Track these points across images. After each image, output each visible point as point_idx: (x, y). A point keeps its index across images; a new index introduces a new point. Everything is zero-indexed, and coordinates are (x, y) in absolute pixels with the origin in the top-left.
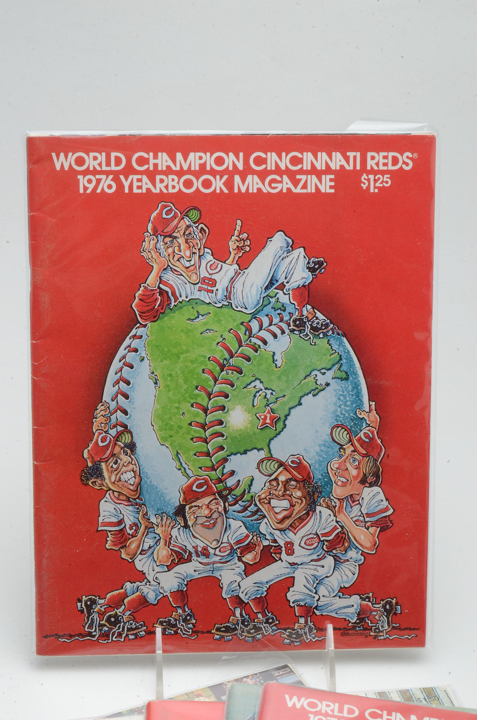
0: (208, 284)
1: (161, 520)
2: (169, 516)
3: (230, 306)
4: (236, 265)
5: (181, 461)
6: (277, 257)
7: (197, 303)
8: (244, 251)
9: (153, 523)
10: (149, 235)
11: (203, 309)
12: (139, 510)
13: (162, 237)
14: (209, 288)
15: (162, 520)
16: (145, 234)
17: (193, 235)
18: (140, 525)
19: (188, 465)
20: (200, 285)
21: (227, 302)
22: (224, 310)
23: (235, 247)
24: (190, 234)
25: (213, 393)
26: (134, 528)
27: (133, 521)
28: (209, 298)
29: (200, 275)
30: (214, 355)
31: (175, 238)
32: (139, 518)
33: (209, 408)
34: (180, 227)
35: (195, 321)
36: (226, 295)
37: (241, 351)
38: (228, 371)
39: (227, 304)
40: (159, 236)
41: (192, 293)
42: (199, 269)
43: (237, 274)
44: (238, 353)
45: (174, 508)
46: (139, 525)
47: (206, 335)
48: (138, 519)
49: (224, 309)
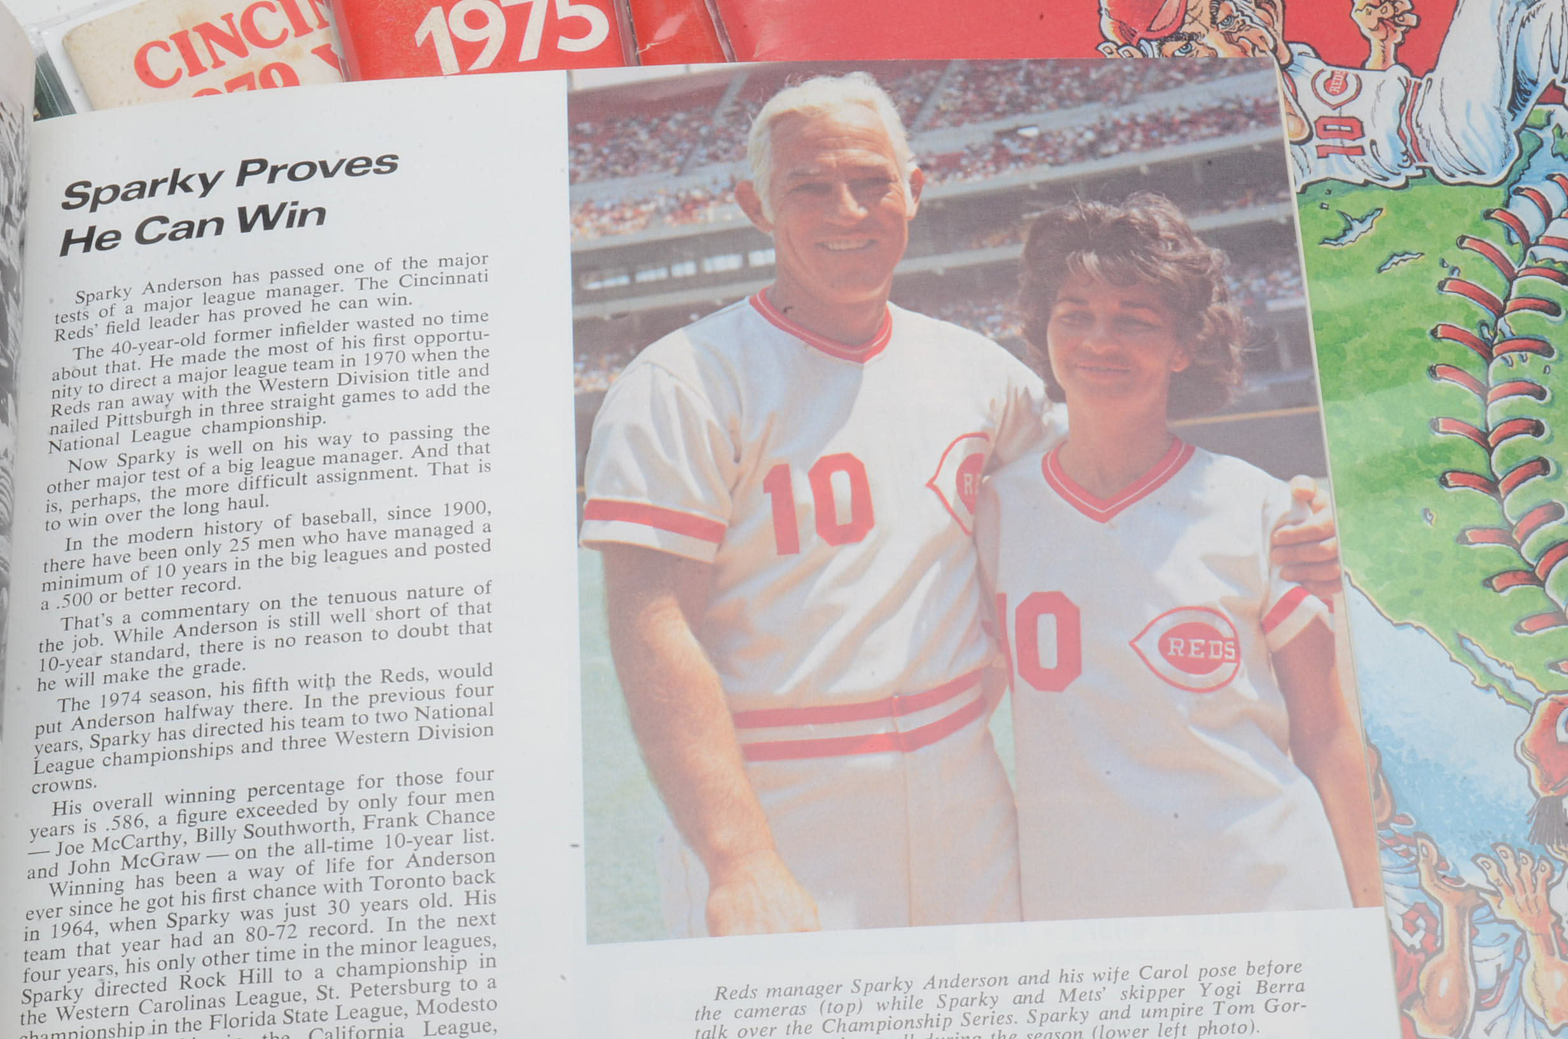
0: (1340, 134)
1: (1500, 871)
2: (1521, 850)
3: (1429, 175)
4: (1398, 67)
5: (1483, 659)
6: (1504, 23)
7: (1330, 192)
8: (1403, 28)
9: (1478, 889)
10: (1114, 47)
11: (1355, 203)
12: (1413, 859)
13: (1154, 44)
14: (1348, 143)
15: (1502, 870)
16: (1100, 48)
17: (1241, 18)
18: (1437, 908)
19: (1510, 668)
20: (1316, 141)
21: (1418, 168)
22: (1419, 191)
23: (1374, 23)
24: (1229, 17)
25: (1491, 429)
26: (1421, 922)
27: (1407, 901)
28: (1360, 169)
29: (1304, 114)
30: (1441, 320)
31: (1191, 37)
32: (1424, 884)
33: (1500, 477)
34: (1195, 7)
35: (1345, 240)
36: (1404, 149)
37: (1520, 290)
38: (1505, 355)
39: (1420, 172)
40: (1143, 42)
41: (1304, 167)
42: (1296, 100)
43: (1411, 90)
44: (1512, 297)
45: (1524, 819)
46: (1435, 908)
47: (1392, 270)
48: (1420, 887)
49: (1415, 187)
